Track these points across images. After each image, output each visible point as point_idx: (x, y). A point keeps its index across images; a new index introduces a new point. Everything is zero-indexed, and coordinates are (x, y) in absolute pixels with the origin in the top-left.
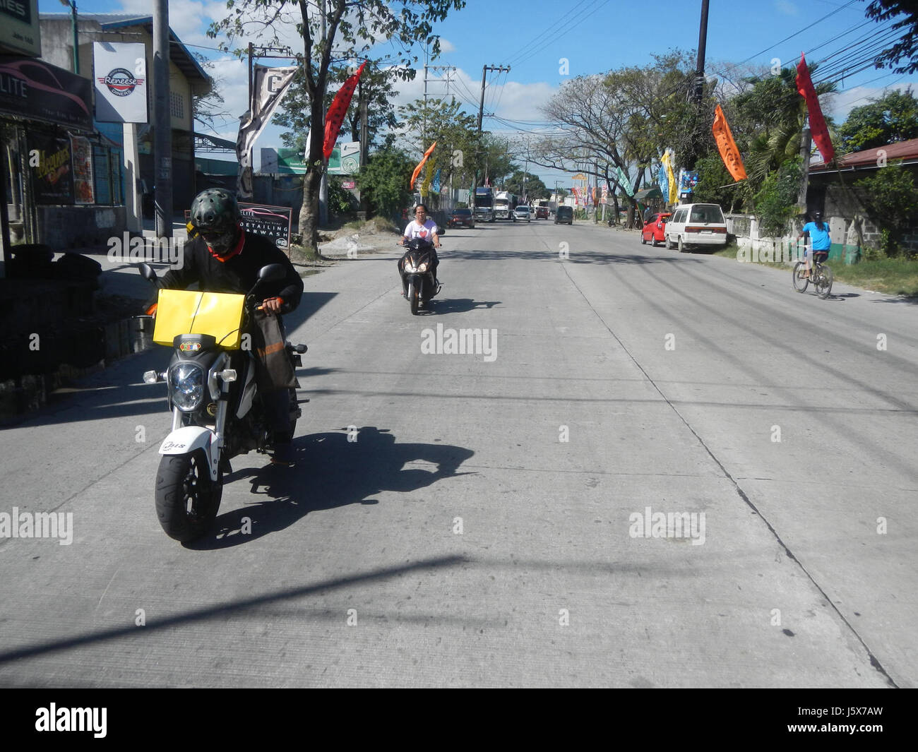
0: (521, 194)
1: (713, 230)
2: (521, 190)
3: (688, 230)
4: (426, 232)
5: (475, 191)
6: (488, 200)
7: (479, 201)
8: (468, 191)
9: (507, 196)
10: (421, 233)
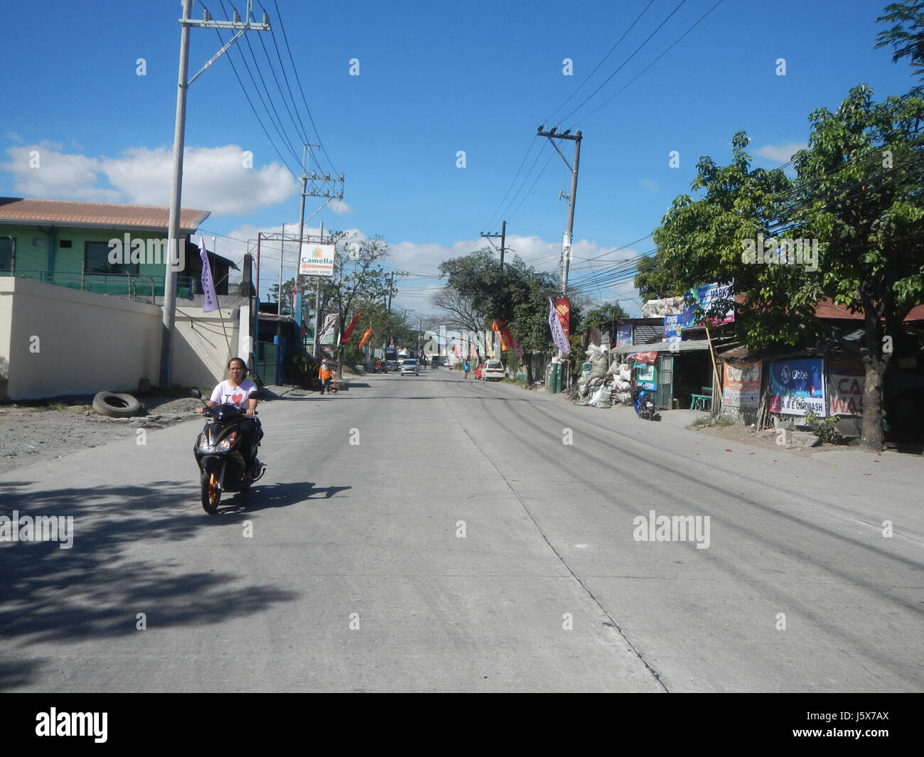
0: (417, 349)
1: (498, 371)
2: (417, 346)
3: (488, 371)
4: (241, 395)
5: (386, 350)
6: (394, 356)
7: (389, 357)
8: (381, 350)
9: (406, 352)
10: (234, 397)
